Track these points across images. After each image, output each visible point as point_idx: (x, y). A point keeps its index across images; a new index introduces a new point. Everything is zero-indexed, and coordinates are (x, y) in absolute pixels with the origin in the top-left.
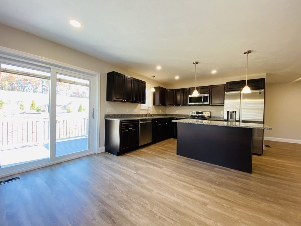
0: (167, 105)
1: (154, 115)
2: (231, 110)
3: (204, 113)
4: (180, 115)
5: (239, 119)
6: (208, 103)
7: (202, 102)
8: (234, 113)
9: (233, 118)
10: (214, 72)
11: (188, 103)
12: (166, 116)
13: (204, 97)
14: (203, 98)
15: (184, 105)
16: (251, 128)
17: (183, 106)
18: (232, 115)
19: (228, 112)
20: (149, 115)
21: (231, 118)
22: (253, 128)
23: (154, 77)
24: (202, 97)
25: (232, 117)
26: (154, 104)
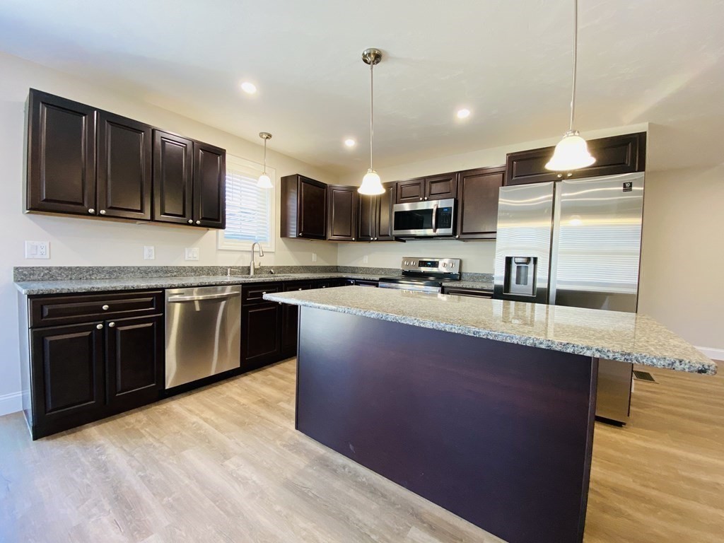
0: (330, 236)
1: (281, 269)
2: (519, 254)
3: (441, 263)
4: (374, 269)
5: (545, 286)
6: (449, 231)
7: (432, 228)
8: (531, 265)
9: (526, 283)
10: (463, 114)
11: (391, 232)
12: (337, 272)
13: (437, 209)
14: (434, 214)
15: (380, 238)
16: (588, 354)
17: (377, 240)
18: (523, 271)
19: (509, 261)
20: (255, 269)
21: (518, 282)
22: (597, 355)
23: (269, 136)
24: (432, 210)
25: (522, 278)
26: (284, 233)
